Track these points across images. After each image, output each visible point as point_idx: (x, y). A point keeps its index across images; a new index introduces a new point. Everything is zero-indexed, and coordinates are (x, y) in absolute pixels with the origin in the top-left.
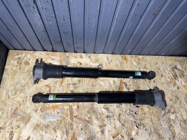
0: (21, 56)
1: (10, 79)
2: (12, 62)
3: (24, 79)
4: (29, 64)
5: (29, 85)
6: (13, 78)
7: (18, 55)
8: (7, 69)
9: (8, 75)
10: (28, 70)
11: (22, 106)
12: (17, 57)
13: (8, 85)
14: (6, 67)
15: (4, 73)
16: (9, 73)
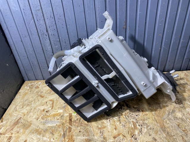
0: (33, 84)
1: (21, 98)
2: (26, 88)
3: (32, 97)
4: (39, 88)
5: (36, 101)
6: (23, 97)
7: (31, 83)
8: (20, 92)
9: (20, 96)
10: (37, 92)
11: (25, 116)
12: (30, 84)
13: (18, 102)
14: (20, 91)
15: (17, 94)
16: (21, 94)
